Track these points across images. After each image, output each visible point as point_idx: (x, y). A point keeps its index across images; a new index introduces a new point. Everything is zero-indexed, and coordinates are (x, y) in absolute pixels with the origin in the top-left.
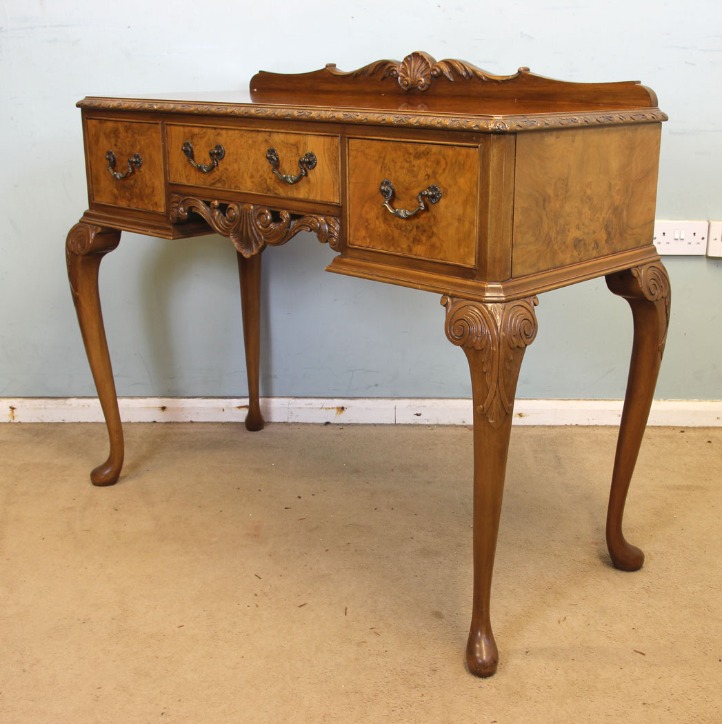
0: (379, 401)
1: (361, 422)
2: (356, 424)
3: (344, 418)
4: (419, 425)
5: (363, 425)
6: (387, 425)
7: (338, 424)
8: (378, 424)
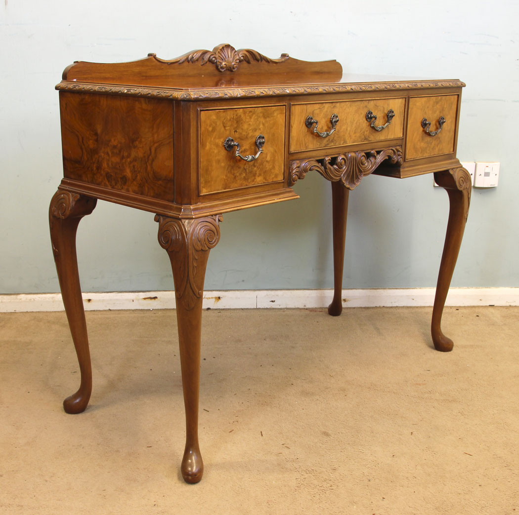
0: (245, 292)
1: (232, 308)
2: (229, 309)
3: (220, 305)
4: (273, 309)
5: (234, 309)
6: (251, 309)
7: (216, 309)
8: (244, 309)
